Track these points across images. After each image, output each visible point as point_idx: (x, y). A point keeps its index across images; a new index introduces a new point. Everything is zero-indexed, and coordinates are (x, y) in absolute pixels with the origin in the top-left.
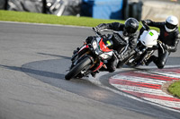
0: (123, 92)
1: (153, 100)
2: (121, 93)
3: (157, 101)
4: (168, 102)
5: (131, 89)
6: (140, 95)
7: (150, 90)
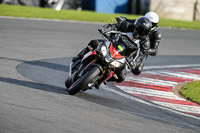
0: (129, 94)
1: (163, 104)
2: (128, 96)
3: (168, 105)
4: (180, 106)
5: (139, 91)
6: (149, 99)
7: (160, 93)
